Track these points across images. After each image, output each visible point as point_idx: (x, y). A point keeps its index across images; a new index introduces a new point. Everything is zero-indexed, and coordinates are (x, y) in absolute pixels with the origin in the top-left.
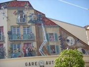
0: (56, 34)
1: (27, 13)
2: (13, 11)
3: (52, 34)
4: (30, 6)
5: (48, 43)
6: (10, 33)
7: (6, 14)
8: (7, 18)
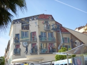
0: (69, 39)
1: (51, 23)
2: (42, 21)
3: (66, 38)
4: (53, 18)
5: (63, 44)
6: (40, 37)
7: (37, 23)
8: (38, 26)
